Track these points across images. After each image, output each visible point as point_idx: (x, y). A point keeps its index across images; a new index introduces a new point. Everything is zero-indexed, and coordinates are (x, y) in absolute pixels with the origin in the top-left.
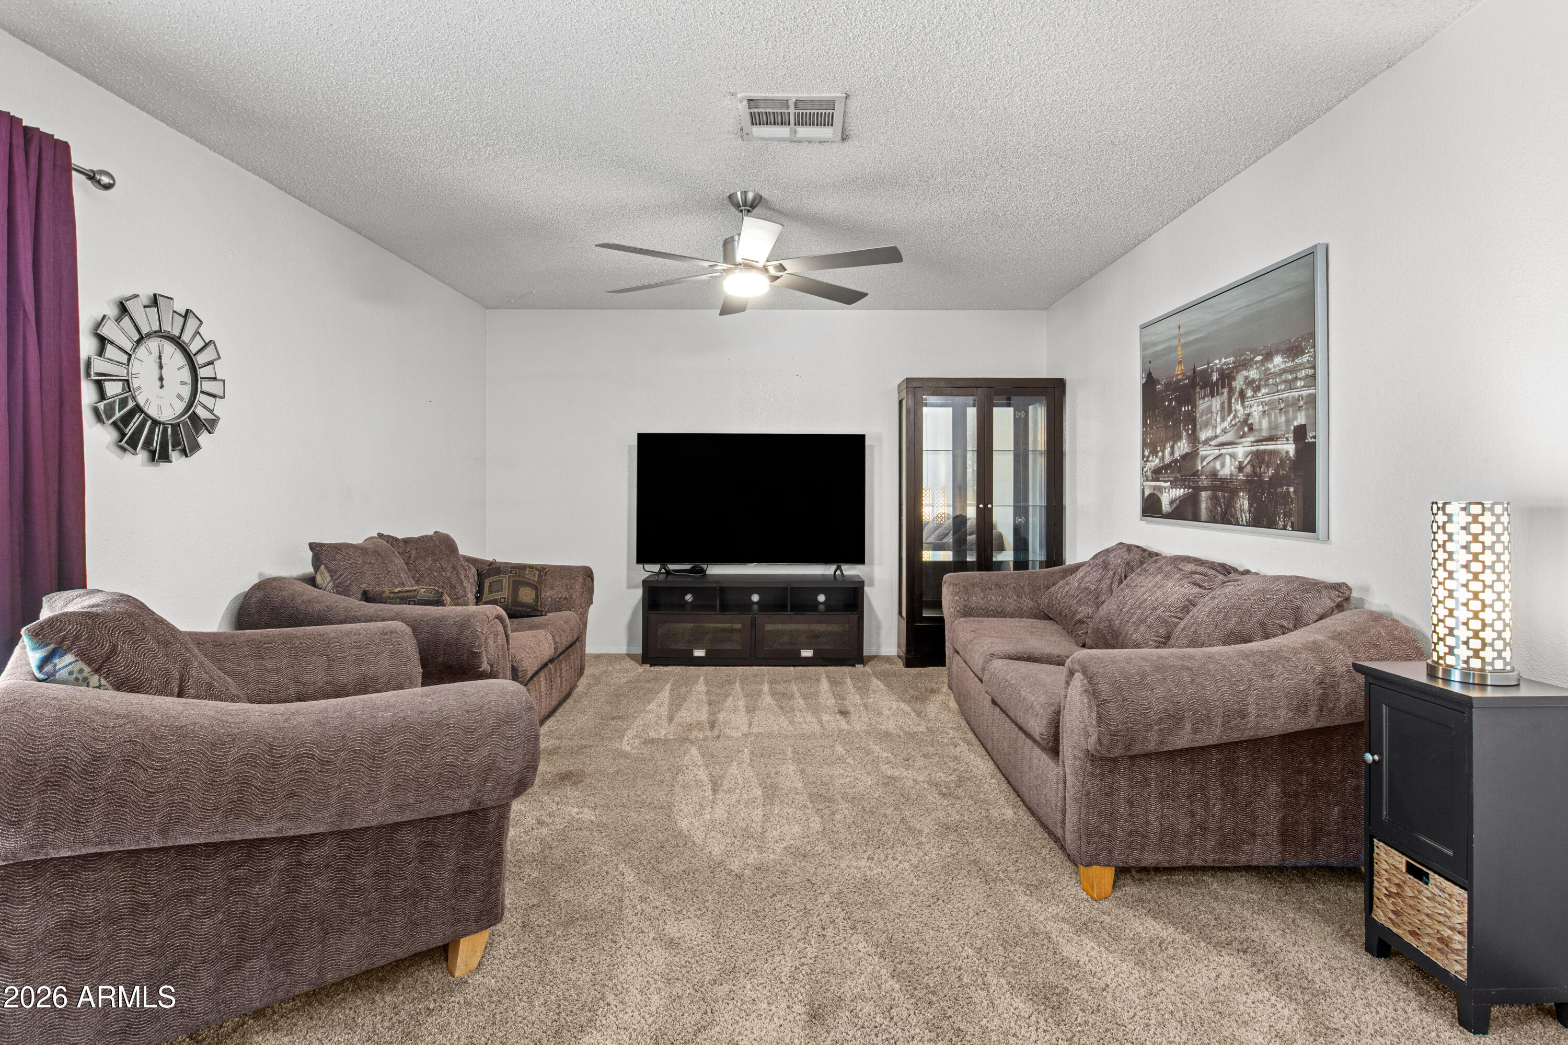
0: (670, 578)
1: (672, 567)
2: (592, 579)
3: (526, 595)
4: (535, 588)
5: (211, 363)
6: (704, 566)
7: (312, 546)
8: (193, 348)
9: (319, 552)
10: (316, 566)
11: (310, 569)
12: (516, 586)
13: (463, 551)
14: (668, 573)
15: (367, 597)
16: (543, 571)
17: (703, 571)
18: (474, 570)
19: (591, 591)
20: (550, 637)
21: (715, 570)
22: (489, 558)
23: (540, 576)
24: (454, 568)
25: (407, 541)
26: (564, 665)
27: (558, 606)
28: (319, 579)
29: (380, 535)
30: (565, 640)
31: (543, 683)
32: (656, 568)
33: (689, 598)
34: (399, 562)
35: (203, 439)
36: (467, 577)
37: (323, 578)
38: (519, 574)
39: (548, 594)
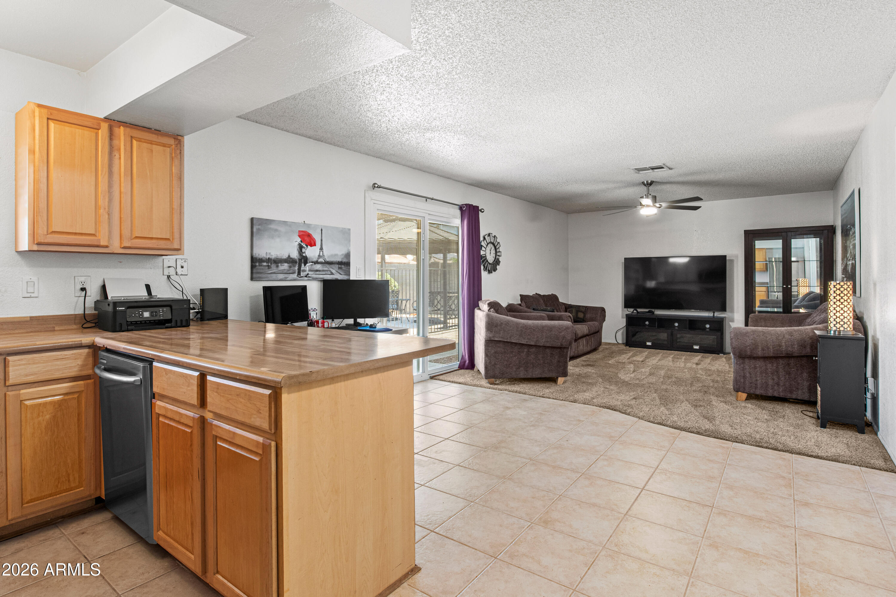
0: (639, 314)
1: (639, 310)
2: (605, 312)
3: (581, 315)
4: (584, 313)
5: (499, 248)
6: (653, 310)
7: (521, 295)
8: (496, 245)
9: (523, 297)
10: (521, 301)
11: (520, 303)
12: (577, 312)
13: (561, 300)
14: (638, 312)
15: (534, 309)
16: (587, 308)
17: (653, 313)
18: (564, 307)
19: (605, 316)
20: (587, 327)
21: (659, 312)
22: (569, 304)
23: (585, 309)
24: (557, 305)
25: (544, 296)
26: (592, 338)
27: (592, 320)
28: (522, 304)
29: (536, 293)
30: (593, 330)
31: (584, 341)
32: (631, 310)
33: (647, 323)
34: (542, 301)
35: (498, 267)
36: (562, 308)
37: (523, 304)
38: (578, 309)
39: (588, 316)
